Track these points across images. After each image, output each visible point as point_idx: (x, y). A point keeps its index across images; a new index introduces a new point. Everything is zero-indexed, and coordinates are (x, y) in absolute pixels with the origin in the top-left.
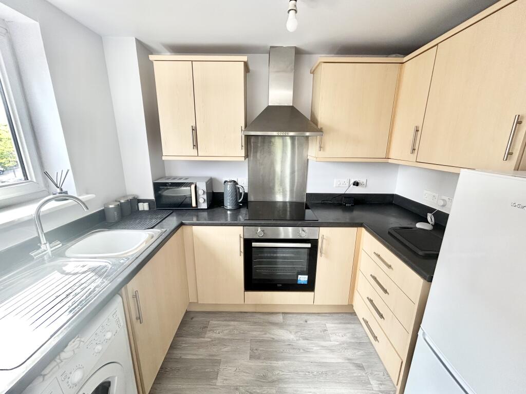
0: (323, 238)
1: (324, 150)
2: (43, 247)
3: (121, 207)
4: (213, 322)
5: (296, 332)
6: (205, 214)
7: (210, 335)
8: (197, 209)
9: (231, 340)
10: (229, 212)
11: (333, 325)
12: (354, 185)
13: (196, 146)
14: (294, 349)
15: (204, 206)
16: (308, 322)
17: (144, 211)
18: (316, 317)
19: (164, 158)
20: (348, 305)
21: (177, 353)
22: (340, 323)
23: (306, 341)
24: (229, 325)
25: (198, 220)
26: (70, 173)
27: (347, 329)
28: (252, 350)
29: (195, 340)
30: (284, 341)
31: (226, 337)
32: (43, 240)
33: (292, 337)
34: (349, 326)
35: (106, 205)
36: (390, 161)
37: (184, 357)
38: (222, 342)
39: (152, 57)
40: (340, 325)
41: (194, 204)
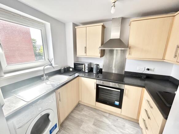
0: (126, 89)
1: (131, 55)
2: (44, 77)
3: (65, 69)
4: (85, 109)
5: (112, 122)
6: (87, 74)
7: (83, 113)
8: (84, 72)
9: (89, 116)
10: (94, 74)
11: (128, 125)
12: (147, 70)
13: (86, 52)
14: (109, 128)
15: (87, 71)
16: (118, 120)
17: (71, 71)
18: (122, 119)
19: (77, 56)
20: (137, 119)
21: (73, 114)
22: (132, 126)
23: (115, 127)
24: (90, 112)
25: (85, 76)
26: (53, 59)
27: (135, 129)
28: (94, 122)
29: (78, 112)
30: (106, 123)
31: (88, 115)
32: (44, 75)
33: (110, 123)
34: (136, 128)
35: (61, 68)
36: (165, 61)
37: (74, 116)
38: (86, 116)
39: (76, 27)
40: (131, 126)
41: (84, 71)
